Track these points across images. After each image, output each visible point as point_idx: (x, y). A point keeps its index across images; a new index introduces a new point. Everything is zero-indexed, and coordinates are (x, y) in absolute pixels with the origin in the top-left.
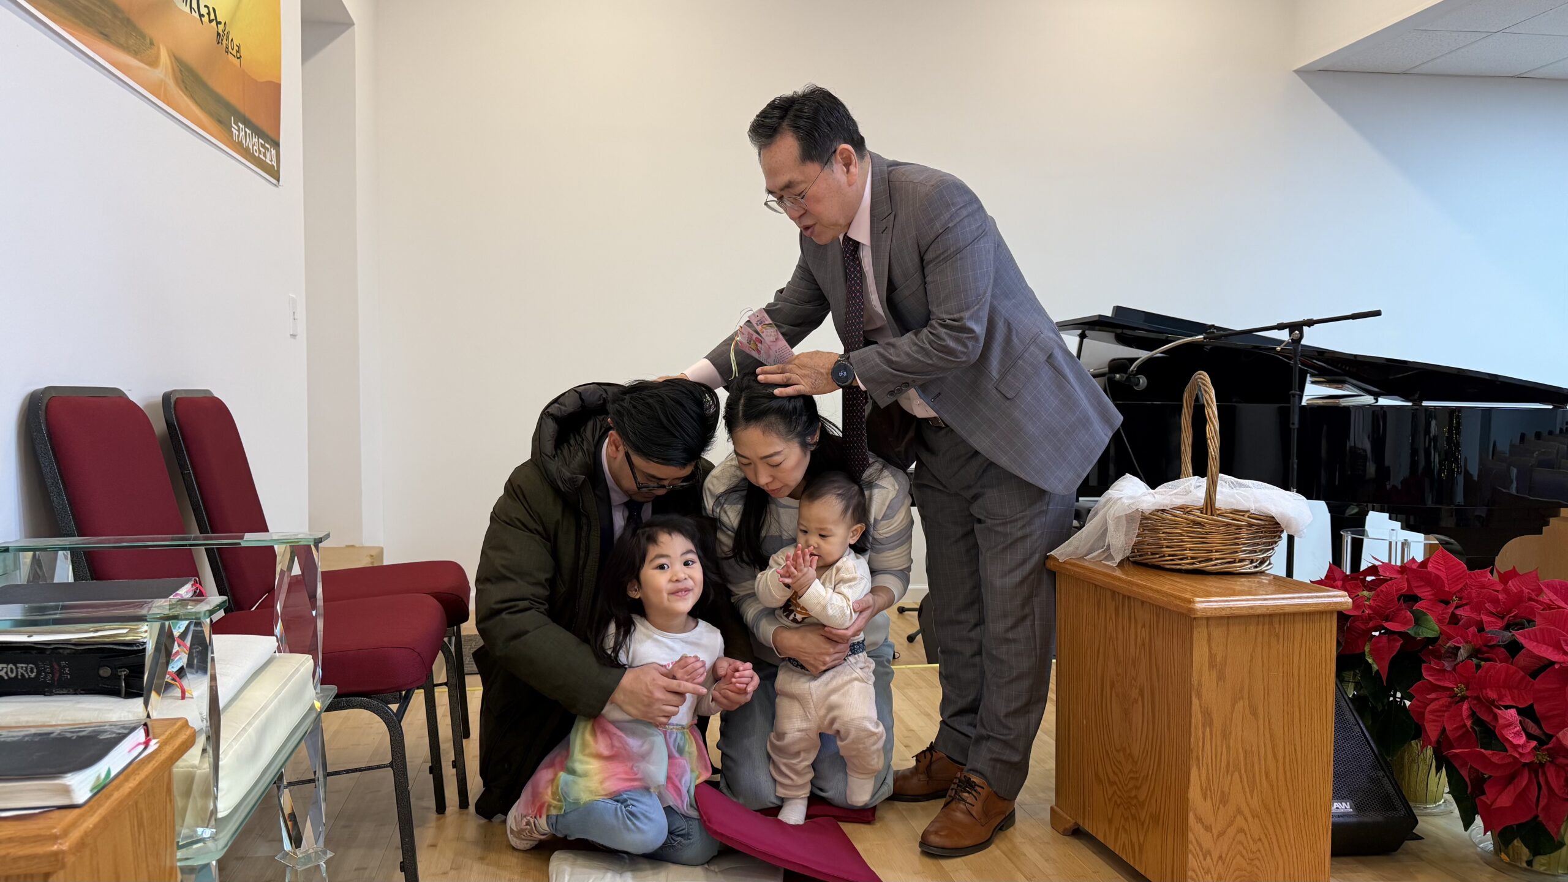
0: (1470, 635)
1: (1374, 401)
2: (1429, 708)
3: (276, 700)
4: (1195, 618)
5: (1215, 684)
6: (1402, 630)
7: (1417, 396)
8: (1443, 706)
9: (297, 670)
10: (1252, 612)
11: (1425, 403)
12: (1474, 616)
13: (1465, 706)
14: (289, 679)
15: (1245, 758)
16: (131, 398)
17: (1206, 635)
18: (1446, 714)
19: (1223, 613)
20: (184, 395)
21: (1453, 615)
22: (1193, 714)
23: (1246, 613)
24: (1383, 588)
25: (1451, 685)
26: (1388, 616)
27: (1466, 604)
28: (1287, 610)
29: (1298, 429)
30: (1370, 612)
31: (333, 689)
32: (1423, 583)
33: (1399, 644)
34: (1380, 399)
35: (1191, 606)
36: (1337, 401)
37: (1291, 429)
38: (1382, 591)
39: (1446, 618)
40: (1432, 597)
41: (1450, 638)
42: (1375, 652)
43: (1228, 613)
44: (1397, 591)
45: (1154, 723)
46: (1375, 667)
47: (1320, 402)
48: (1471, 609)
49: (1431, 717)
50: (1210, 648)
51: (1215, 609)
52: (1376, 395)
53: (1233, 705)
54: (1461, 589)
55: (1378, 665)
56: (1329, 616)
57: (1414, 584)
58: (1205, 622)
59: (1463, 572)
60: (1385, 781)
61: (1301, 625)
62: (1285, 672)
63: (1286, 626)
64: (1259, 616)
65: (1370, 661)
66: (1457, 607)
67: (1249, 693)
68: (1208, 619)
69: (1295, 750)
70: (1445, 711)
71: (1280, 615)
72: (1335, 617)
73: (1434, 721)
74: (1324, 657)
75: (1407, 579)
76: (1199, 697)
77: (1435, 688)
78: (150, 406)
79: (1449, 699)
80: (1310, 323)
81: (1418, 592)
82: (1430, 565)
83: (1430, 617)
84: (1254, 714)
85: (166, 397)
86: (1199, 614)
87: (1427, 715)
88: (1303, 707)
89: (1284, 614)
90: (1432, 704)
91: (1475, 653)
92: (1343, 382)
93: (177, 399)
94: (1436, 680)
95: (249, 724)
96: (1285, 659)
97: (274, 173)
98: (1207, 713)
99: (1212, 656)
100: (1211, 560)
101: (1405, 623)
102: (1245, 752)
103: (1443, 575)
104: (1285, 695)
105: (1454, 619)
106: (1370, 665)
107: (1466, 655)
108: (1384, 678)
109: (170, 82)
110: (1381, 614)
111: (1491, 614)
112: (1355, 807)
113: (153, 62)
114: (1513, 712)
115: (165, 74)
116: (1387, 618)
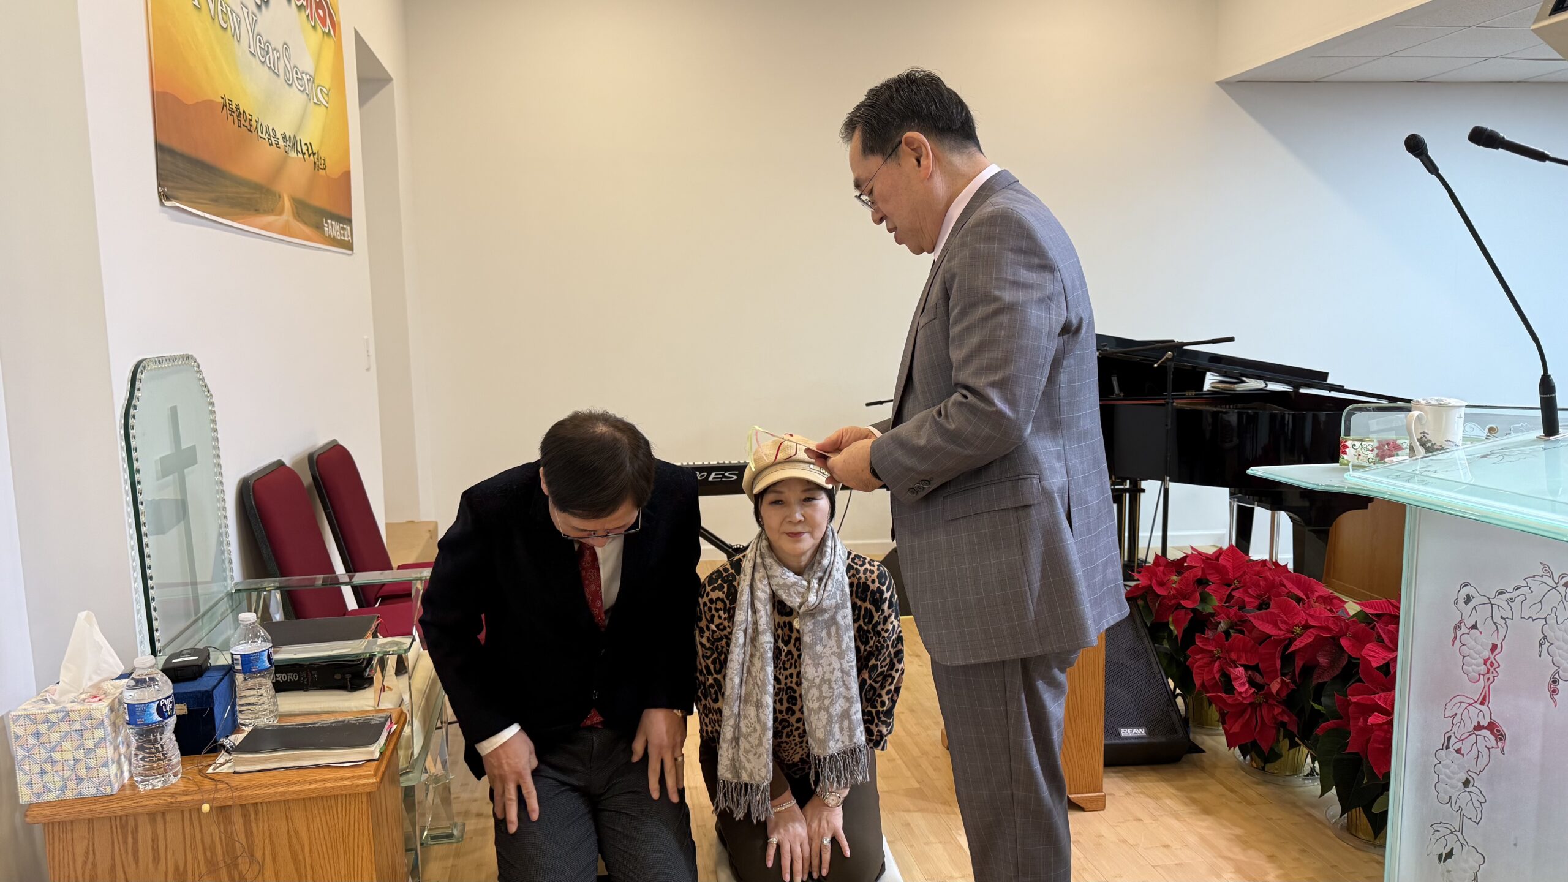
0: (1232, 612)
2: (1198, 664)
6: (1194, 607)
8: (1205, 663)
12: (1242, 596)
16: (287, 464)
18: (1206, 669)
25: (1211, 649)
26: (1186, 595)
27: (1242, 587)
30: (1175, 592)
32: (1214, 571)
33: (1190, 617)
39: (1224, 598)
40: (1218, 581)
41: (1220, 614)
42: (1176, 622)
44: (1195, 577)
46: (1175, 632)
47: (1220, 385)
49: (1197, 670)
54: (1241, 575)
55: (1177, 631)
57: (1210, 570)
59: (1243, 563)
65: (1172, 628)
66: (1234, 589)
70: (1206, 667)
73: (1200, 673)
77: (1202, 651)
79: (1209, 659)
81: (1209, 578)
82: (1221, 557)
83: (1214, 597)
85: (310, 457)
91: (1231, 626)
93: (317, 458)
94: (1203, 645)
97: (349, 246)
101: (1196, 602)
103: (1228, 565)
105: (1230, 597)
106: (1172, 631)
107: (1226, 627)
108: (1181, 640)
109: (291, 219)
110: (1182, 594)
111: (1251, 596)
112: (1148, 732)
113: (281, 213)
114: (1241, 669)
115: (287, 216)
116: (1185, 597)
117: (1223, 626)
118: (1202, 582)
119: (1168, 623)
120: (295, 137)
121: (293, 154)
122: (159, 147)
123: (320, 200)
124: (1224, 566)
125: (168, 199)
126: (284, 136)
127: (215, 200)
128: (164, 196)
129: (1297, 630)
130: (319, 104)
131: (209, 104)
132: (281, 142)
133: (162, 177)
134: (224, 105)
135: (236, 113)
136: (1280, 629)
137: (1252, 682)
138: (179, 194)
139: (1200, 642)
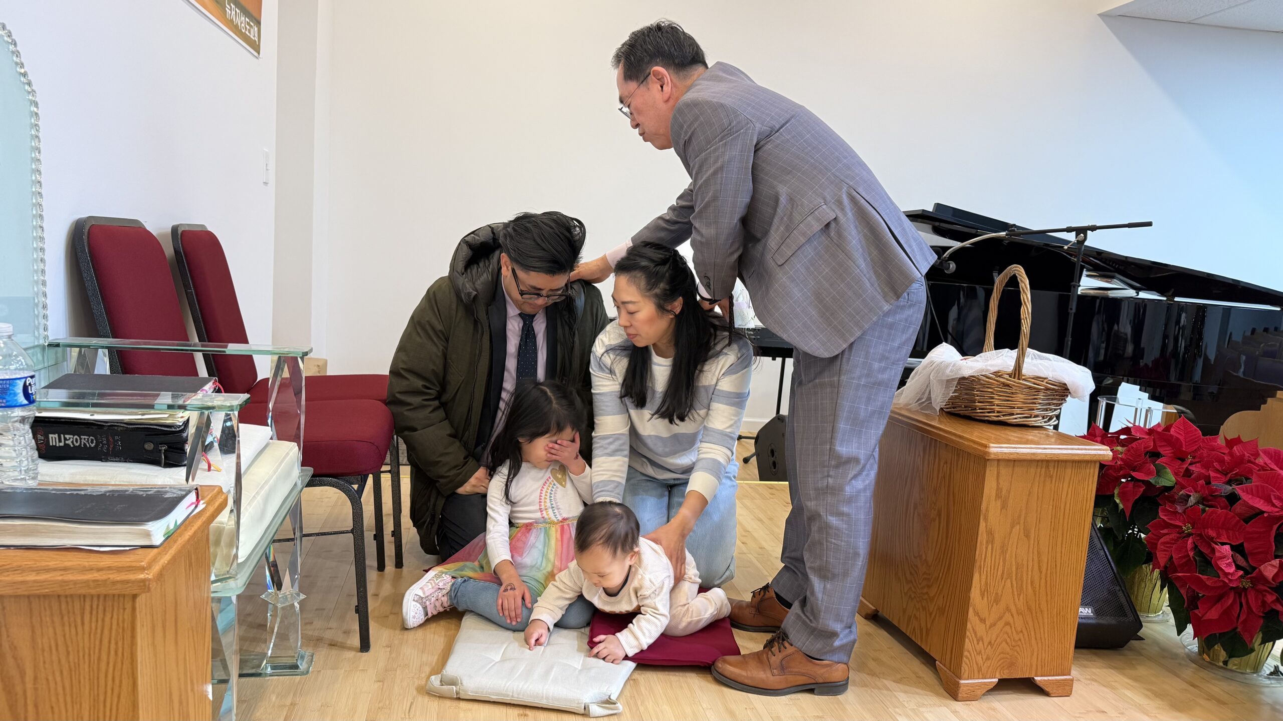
0: (1199, 487)
1: (1136, 294)
2: (1162, 540)
3: (275, 476)
4: (988, 460)
5: (999, 512)
6: (1146, 479)
7: (1170, 293)
8: (1173, 539)
9: (288, 454)
10: (1033, 457)
11: (1177, 299)
12: (1203, 471)
13: (1190, 541)
14: (282, 461)
15: (1017, 569)
16: (148, 228)
17: (996, 472)
18: (1174, 546)
19: (1011, 457)
20: (187, 229)
21: (1187, 469)
22: (980, 533)
23: (1029, 458)
24: (1134, 445)
25: (1181, 524)
26: (1135, 467)
27: (1198, 462)
28: (1061, 458)
29: (1075, 314)
30: (1123, 463)
31: (310, 470)
32: (1166, 444)
33: (1142, 490)
34: (1140, 293)
35: (987, 450)
36: (1105, 292)
37: (1069, 313)
38: (1133, 448)
39: (1181, 472)
40: (1171, 454)
41: (1183, 487)
42: (1122, 496)
43: (1015, 457)
44: (1144, 448)
45: (947, 537)
46: (1121, 506)
47: (1092, 292)
48: (1202, 466)
49: (1162, 547)
50: (998, 483)
51: (1005, 453)
52: (1138, 290)
53: (1012, 527)
54: (1195, 450)
55: (1123, 505)
56: (1093, 464)
57: (1158, 443)
58: (996, 463)
59: (1198, 437)
60: (1120, 594)
61: (1070, 470)
62: (1054, 505)
63: (1059, 470)
64: (1038, 461)
65: (1118, 501)
66: (1191, 464)
67: (1025, 520)
68: (999, 460)
69: (1056, 565)
70: (1174, 544)
71: (1055, 461)
72: (1098, 465)
73: (1165, 550)
74: (1085, 496)
75: (1154, 439)
76: (986, 519)
77: (1167, 525)
78: (164, 235)
79: (1178, 535)
80: (1094, 228)
81: (1161, 450)
82: (1173, 429)
83: (1168, 470)
84: (1027, 536)
85: (175, 230)
86: (992, 457)
87: (1159, 546)
88: (1065, 532)
89: (1058, 461)
90: (1164, 537)
91: (1203, 500)
92: (1113, 277)
93: (183, 231)
94: (1169, 519)
95: (257, 493)
96: (1056, 495)
97: (254, 46)
98: (990, 533)
99: (999, 490)
100: (1013, 414)
101: (1149, 473)
102: (1017, 564)
103: (1181, 438)
104: (1053, 523)
105: (1188, 473)
106: (1117, 505)
107: (1194, 502)
108: (1128, 515)
110: (1132, 465)
111: (1217, 471)
112: (1097, 612)
114: (1225, 548)
116: (1134, 469)
117: (1192, 500)
118: (1153, 454)
119: (1113, 496)
124: (1177, 438)
137: (1240, 564)
139: (1165, 515)
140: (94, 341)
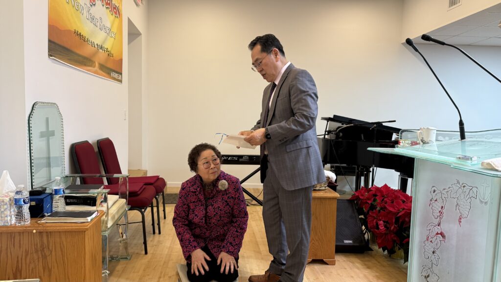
9: (123, 202)
13: (375, 220)
14: (121, 204)
16: (90, 142)
24: (370, 192)
31: (130, 206)
32: (379, 192)
56: (335, 198)
61: (328, 201)
93: (100, 141)
95: (113, 212)
96: (324, 208)
97: (121, 81)
109: (98, 70)
110: (368, 199)
111: (389, 200)
112: (354, 242)
113: (94, 67)
114: (382, 222)
115: (97, 68)
116: (370, 200)
117: (378, 208)
118: (375, 195)
119: (363, 208)
120: (102, 46)
121: (101, 51)
122: (50, 41)
123: (110, 65)
124: (382, 191)
125: (51, 56)
126: (97, 44)
127: (69, 59)
128: (50, 55)
129: (401, 210)
130: (112, 37)
131: (70, 31)
132: (96, 46)
133: (50, 50)
134: (75, 32)
135: (80, 35)
136: (395, 209)
137: (385, 226)
138: (56, 56)
139: (371, 213)
140: (76, 175)
